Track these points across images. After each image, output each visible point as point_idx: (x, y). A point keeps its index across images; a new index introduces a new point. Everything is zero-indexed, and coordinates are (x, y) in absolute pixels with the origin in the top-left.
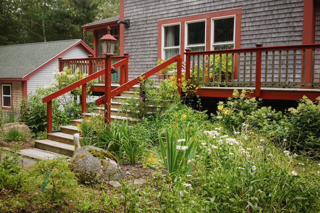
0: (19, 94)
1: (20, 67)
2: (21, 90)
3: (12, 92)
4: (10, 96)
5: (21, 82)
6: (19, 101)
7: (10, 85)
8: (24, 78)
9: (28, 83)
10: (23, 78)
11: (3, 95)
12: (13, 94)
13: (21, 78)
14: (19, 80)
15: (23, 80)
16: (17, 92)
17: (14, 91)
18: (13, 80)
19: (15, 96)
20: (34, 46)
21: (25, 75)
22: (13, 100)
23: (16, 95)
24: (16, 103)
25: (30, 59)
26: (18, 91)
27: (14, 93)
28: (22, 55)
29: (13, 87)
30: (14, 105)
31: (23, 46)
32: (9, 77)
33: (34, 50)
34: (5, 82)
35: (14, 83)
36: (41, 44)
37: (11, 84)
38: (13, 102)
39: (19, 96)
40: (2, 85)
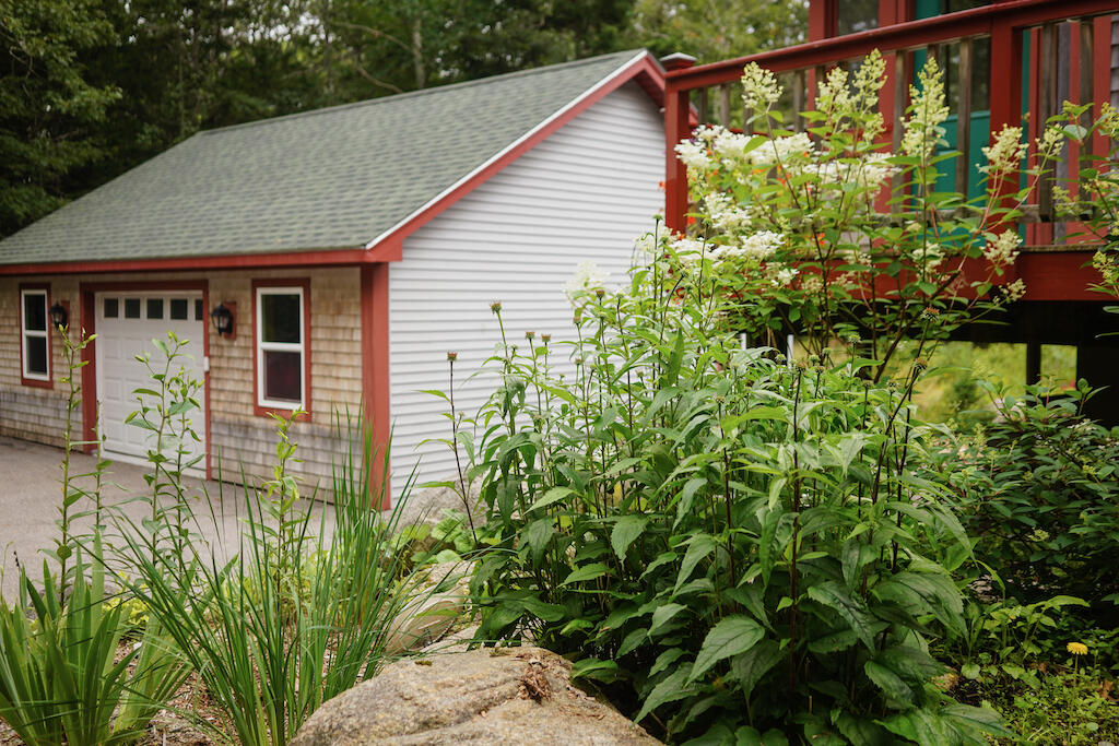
0: (347, 337)
1: (349, 196)
2: (359, 312)
3: (309, 329)
4: (299, 347)
5: (358, 270)
6: (347, 373)
7: (299, 291)
8: (372, 249)
9: (392, 275)
10: (369, 246)
11: (262, 345)
12: (313, 336)
13: (360, 250)
14: (352, 258)
15: (372, 258)
16: (337, 328)
17: (320, 320)
18: (318, 260)
19: (322, 346)
20: (401, 104)
21: (383, 230)
22: (315, 371)
23: (330, 340)
24: (329, 384)
25: (394, 157)
26: (341, 321)
27: (319, 334)
28: (348, 146)
29: (312, 298)
30: (316, 395)
31: (349, 113)
32: (293, 243)
33: (406, 120)
34: (274, 274)
35: (318, 278)
36: (436, 96)
37: (305, 283)
38: (315, 382)
39: (345, 348)
40: (261, 291)
